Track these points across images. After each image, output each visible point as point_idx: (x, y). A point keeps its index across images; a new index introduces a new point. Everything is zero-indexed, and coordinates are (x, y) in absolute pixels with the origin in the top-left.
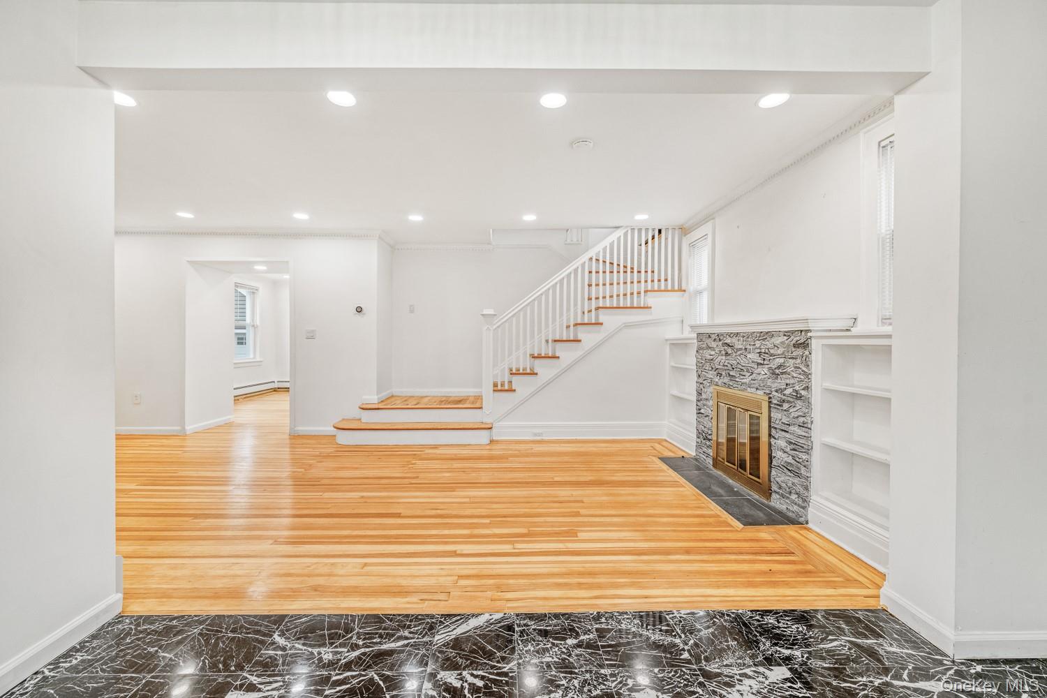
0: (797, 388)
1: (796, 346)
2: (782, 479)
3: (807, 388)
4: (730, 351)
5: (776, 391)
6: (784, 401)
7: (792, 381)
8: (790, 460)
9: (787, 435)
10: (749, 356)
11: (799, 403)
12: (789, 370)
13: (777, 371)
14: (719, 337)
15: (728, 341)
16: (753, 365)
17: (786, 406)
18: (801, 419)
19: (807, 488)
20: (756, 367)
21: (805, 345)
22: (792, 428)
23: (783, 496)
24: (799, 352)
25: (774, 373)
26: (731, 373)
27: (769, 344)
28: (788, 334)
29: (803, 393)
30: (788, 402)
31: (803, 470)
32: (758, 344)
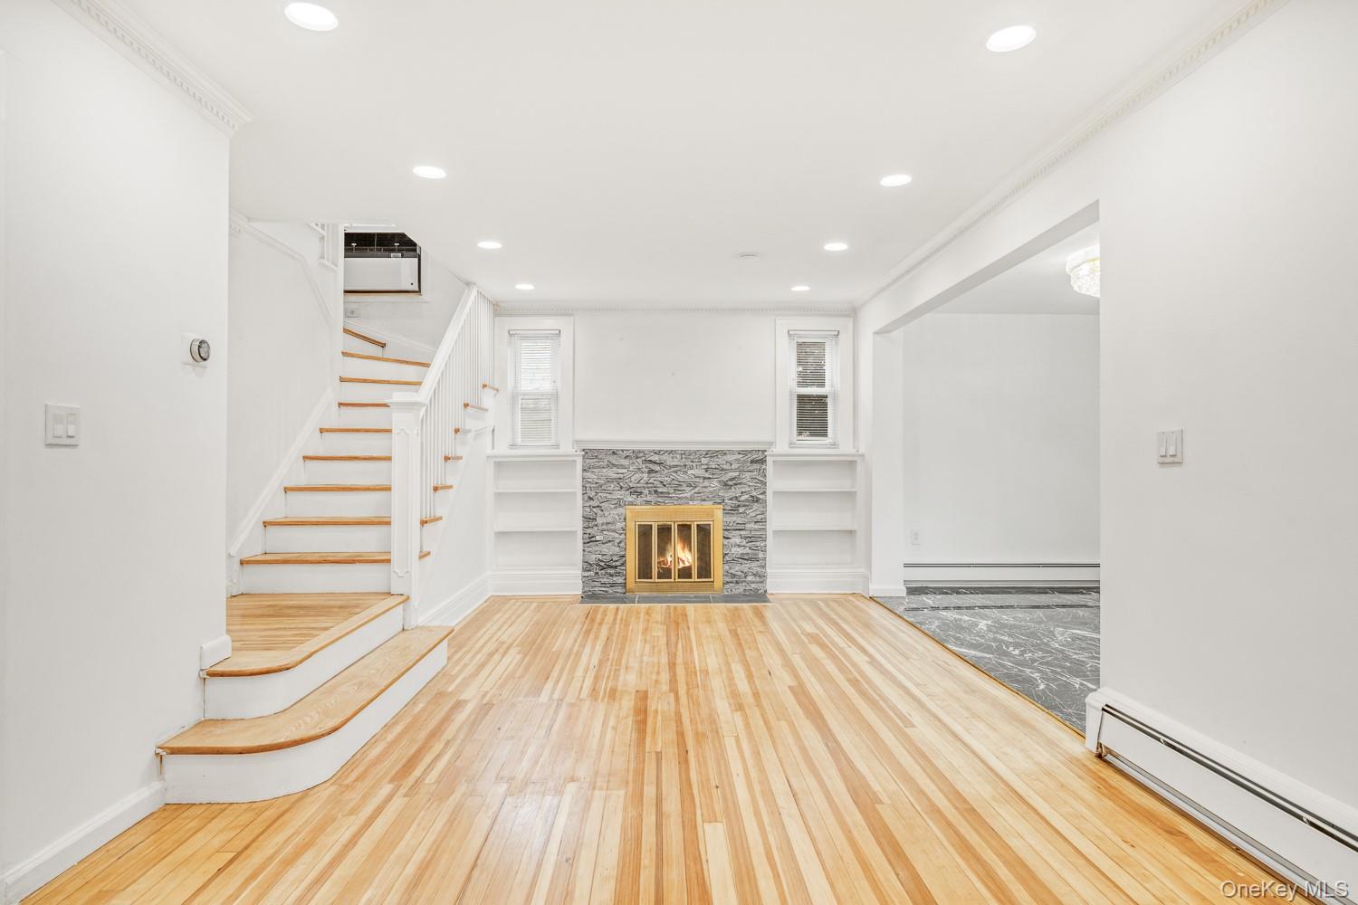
0: (754, 494)
1: (752, 462)
2: (737, 568)
3: (764, 493)
4: (657, 468)
5: (731, 499)
6: (739, 506)
7: (748, 489)
8: (747, 550)
9: (742, 532)
10: (690, 472)
11: (756, 506)
12: (744, 481)
13: (730, 483)
14: (636, 454)
15: (655, 458)
16: (697, 480)
17: (741, 510)
18: (759, 517)
19: (764, 567)
20: (701, 481)
21: (763, 461)
22: (748, 526)
23: (737, 582)
24: (757, 466)
25: (726, 485)
26: (660, 490)
27: (721, 460)
28: (744, 453)
29: (760, 497)
30: (744, 506)
31: (761, 555)
32: (704, 461)
